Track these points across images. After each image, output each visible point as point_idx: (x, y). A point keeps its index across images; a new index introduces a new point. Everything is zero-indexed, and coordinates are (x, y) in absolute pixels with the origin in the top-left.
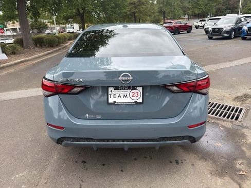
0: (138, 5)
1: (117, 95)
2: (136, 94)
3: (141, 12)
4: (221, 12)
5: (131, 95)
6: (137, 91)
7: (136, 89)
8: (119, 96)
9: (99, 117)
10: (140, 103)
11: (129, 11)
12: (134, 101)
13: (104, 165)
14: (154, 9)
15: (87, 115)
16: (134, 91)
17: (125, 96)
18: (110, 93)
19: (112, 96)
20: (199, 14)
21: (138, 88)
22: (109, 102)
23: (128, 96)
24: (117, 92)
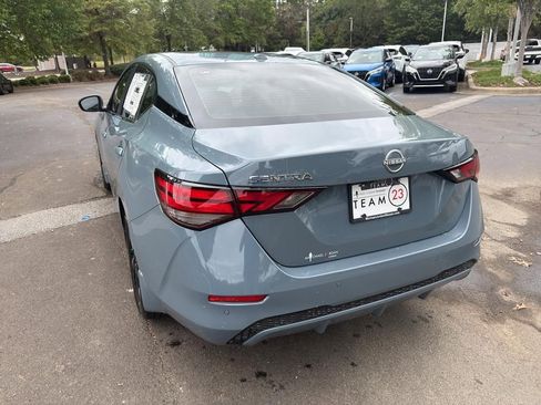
0: (107, 18)
1: (367, 201)
2: (399, 194)
3: (116, 34)
4: (275, 43)
5: (392, 196)
6: (400, 186)
7: (399, 183)
8: (372, 202)
9: (333, 255)
10: (406, 212)
11: (88, 29)
12: (395, 209)
13: (308, 366)
14: (145, 28)
15: (311, 255)
16: (395, 187)
17: (382, 201)
18: (354, 198)
19: (359, 203)
20: (237, 44)
21: (402, 181)
22: (355, 217)
23: (386, 198)
24: (368, 194)
